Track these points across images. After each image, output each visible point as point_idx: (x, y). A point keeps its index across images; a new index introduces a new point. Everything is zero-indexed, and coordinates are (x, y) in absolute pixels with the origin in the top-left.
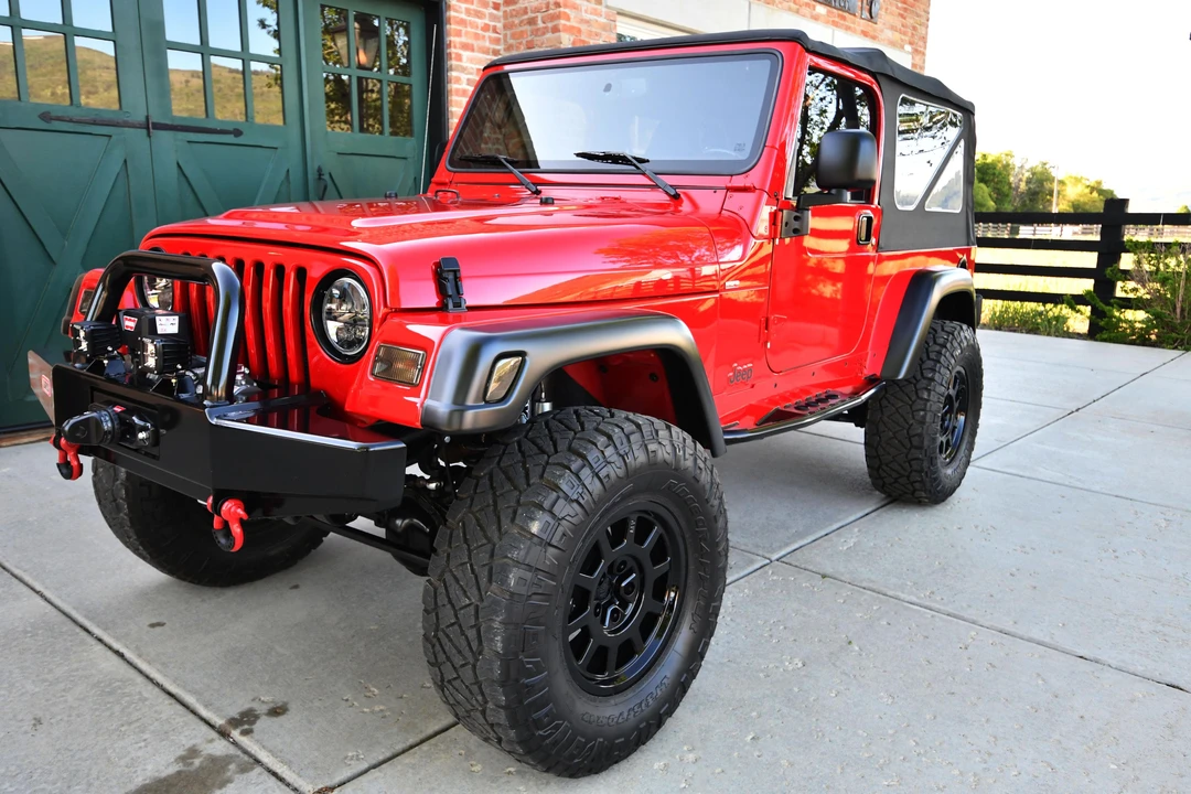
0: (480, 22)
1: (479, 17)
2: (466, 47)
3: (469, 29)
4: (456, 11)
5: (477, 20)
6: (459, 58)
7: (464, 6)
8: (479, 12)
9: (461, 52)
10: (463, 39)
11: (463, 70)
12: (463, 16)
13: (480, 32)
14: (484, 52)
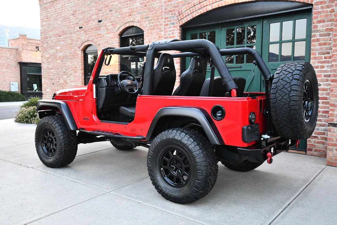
0: (329, 9)
1: (328, 8)
2: (319, 22)
3: (322, 14)
4: (316, 9)
5: (327, 9)
6: (316, 27)
7: (320, 6)
8: (329, 5)
9: (317, 24)
10: (319, 19)
11: (318, 31)
12: (320, 10)
13: (329, 13)
14: (330, 21)
